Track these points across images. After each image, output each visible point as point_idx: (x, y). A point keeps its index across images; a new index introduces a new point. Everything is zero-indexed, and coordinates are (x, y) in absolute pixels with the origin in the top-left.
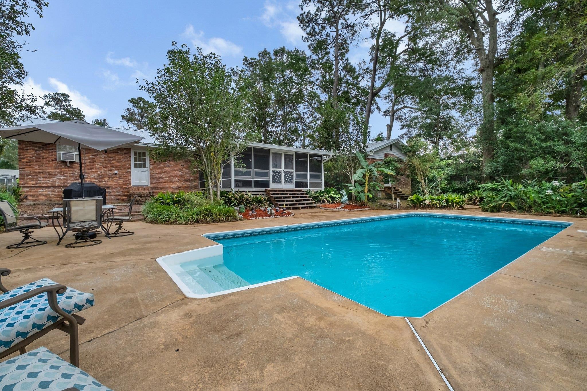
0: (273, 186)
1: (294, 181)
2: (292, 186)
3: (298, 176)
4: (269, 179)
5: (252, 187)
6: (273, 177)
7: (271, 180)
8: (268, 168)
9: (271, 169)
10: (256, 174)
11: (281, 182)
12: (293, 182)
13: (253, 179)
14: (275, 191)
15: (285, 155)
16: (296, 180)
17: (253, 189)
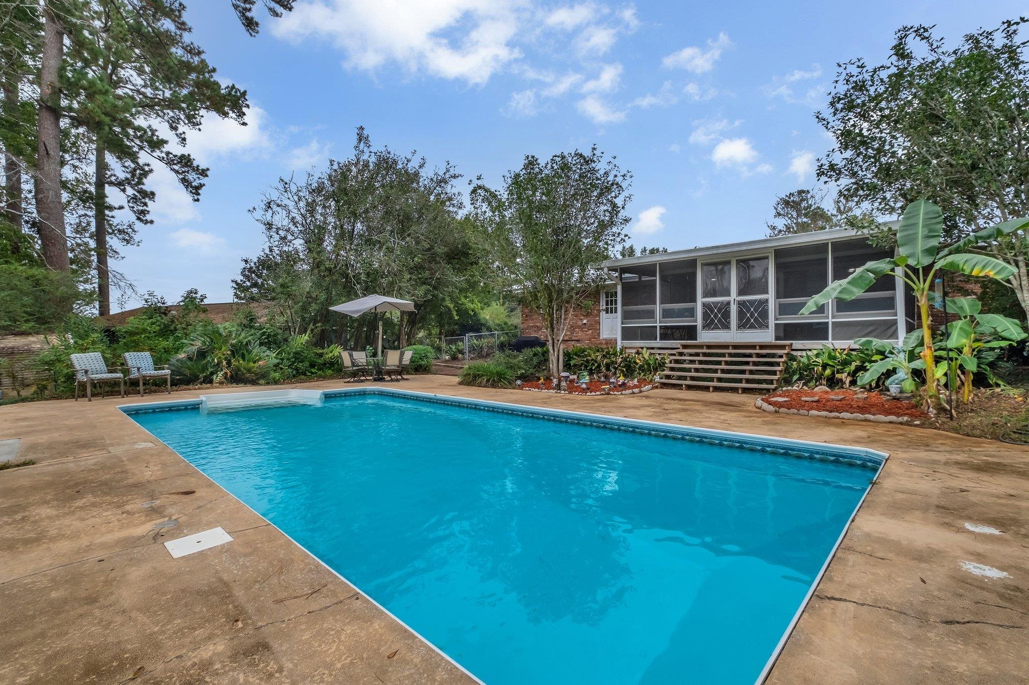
0: (706, 336)
1: (772, 322)
2: (767, 336)
3: (783, 310)
4: (696, 321)
5: (656, 339)
6: (706, 316)
7: (699, 322)
8: (694, 300)
9: (700, 300)
10: (666, 314)
11: (727, 326)
12: (767, 327)
13: (658, 325)
14: (709, 347)
15: (738, 262)
16: (776, 319)
17: (658, 343)
